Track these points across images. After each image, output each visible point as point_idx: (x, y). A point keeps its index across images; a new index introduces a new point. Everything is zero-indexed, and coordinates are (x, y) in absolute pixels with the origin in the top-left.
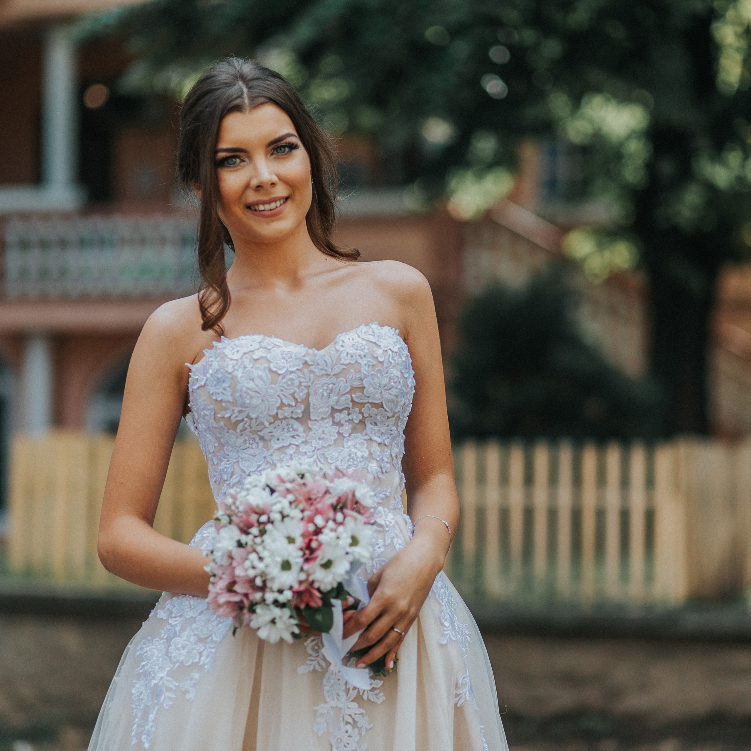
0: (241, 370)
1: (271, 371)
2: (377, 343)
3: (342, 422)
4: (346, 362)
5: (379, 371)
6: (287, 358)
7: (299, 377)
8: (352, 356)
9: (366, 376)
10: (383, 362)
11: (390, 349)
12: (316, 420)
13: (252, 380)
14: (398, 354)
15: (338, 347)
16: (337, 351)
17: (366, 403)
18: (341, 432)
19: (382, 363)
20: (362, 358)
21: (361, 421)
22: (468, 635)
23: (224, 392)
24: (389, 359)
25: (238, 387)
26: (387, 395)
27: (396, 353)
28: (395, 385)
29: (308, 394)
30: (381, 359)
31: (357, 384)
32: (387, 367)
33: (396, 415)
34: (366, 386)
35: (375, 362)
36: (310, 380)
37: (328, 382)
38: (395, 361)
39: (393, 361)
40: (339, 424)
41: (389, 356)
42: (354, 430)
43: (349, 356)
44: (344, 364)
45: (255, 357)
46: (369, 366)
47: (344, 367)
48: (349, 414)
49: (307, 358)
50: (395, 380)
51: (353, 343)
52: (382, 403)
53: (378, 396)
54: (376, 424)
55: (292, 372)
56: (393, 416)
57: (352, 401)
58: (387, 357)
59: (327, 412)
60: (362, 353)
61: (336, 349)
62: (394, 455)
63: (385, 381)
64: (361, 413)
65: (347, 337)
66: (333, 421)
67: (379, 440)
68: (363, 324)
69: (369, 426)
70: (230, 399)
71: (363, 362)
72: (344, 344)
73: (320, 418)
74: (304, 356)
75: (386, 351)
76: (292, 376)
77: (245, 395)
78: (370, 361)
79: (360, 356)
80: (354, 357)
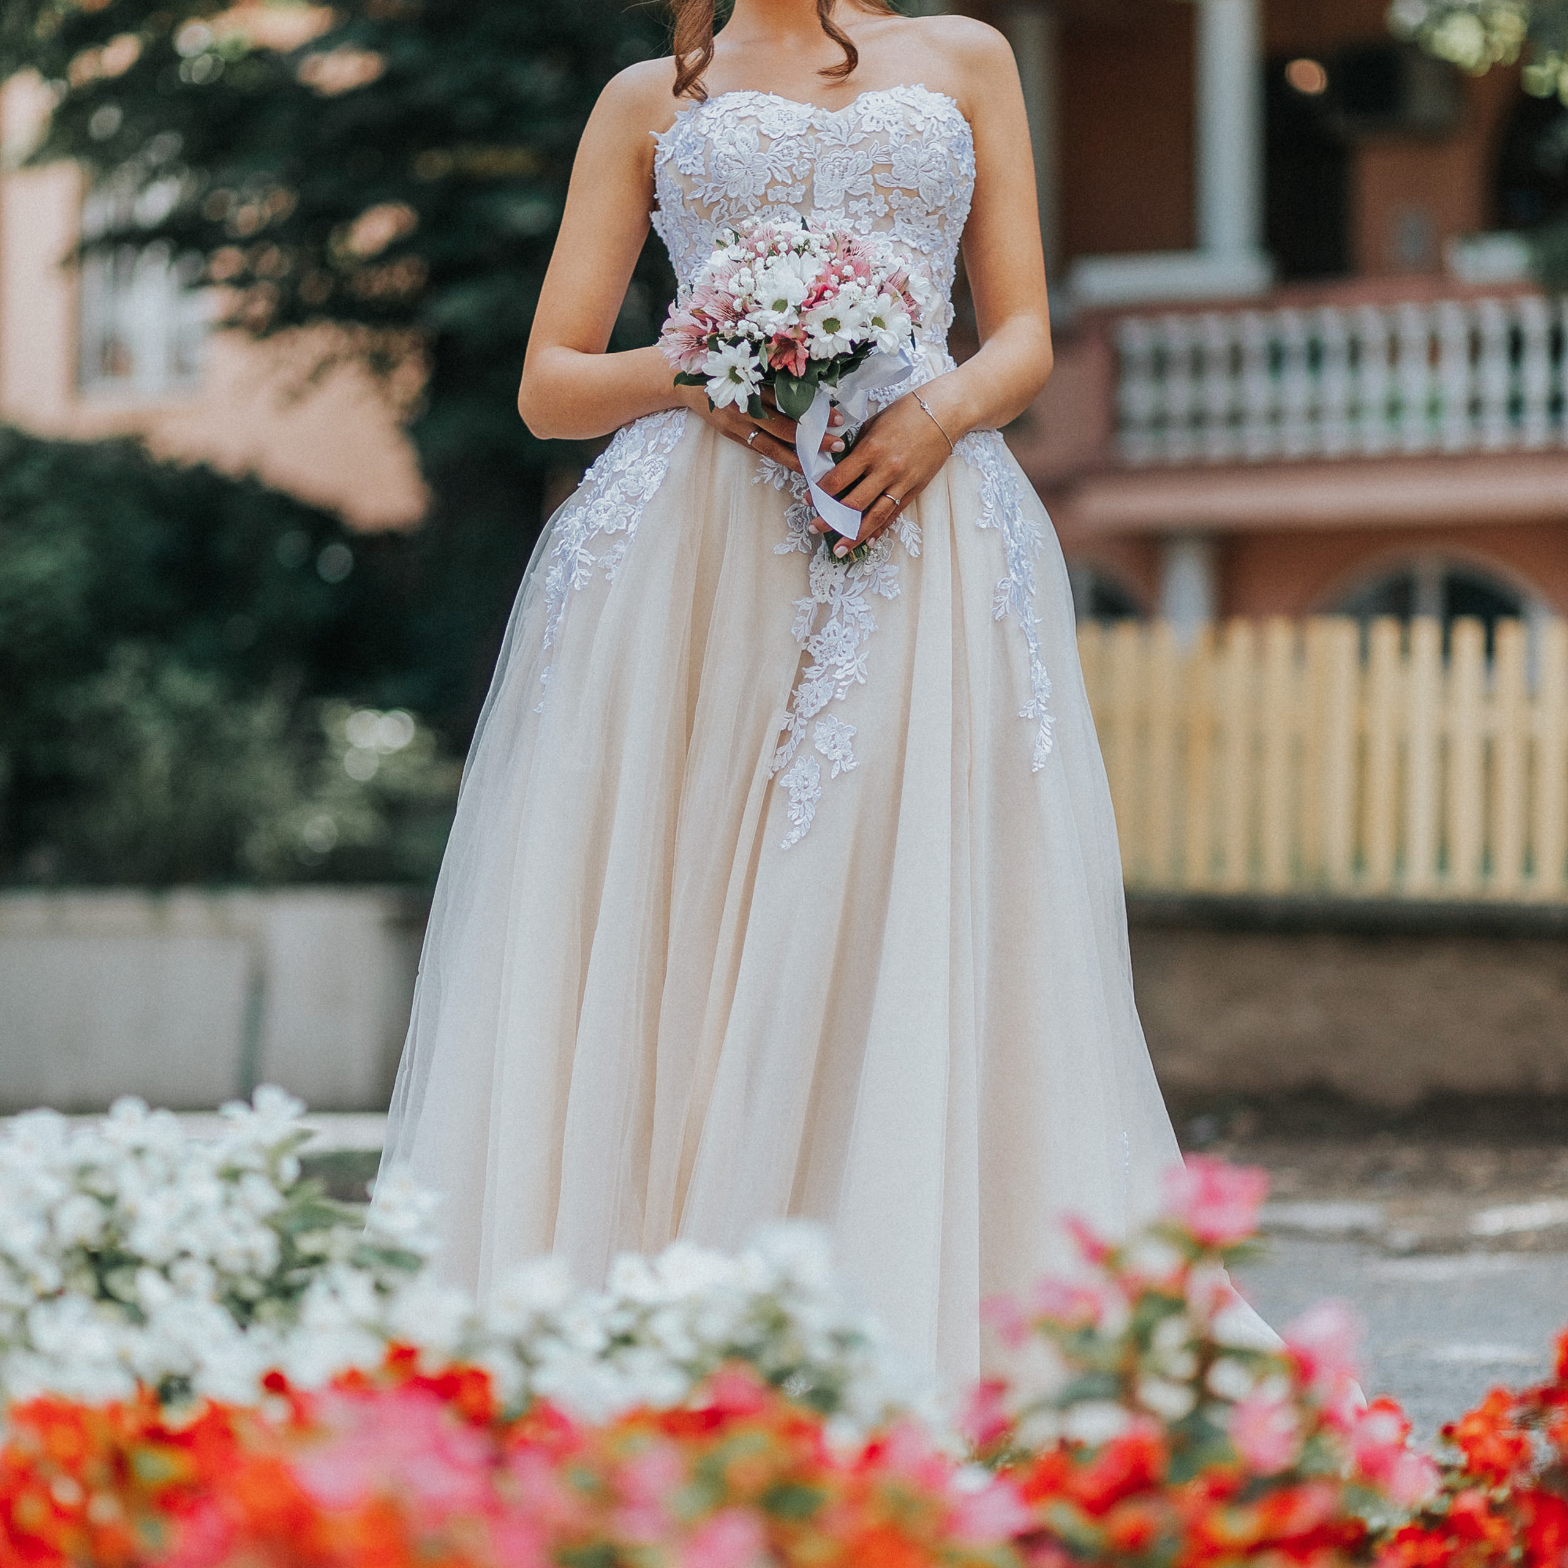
0: (719, 131)
1: (760, 133)
2: (917, 107)
3: (859, 214)
4: (869, 130)
5: (915, 144)
6: (785, 120)
7: (800, 145)
8: (878, 122)
9: (896, 150)
10: (923, 131)
11: (935, 117)
12: (821, 209)
13: (734, 144)
14: (946, 124)
15: (860, 109)
16: (858, 114)
17: (894, 188)
18: (857, 226)
19: (920, 133)
20: (892, 125)
21: (886, 215)
22: (1040, 539)
23: (694, 161)
24: (932, 129)
25: (714, 153)
26: (924, 178)
27: (944, 123)
28: (937, 165)
29: (812, 171)
30: (920, 129)
31: (882, 159)
32: (927, 140)
33: (941, 212)
34: (895, 163)
35: (910, 132)
36: (815, 151)
37: (842, 156)
38: (940, 133)
39: (937, 133)
40: (856, 217)
41: (933, 125)
42: (876, 226)
43: (874, 121)
44: (866, 133)
45: (741, 114)
46: (902, 136)
47: (866, 136)
48: (870, 203)
49: (812, 120)
50: (939, 159)
51: (883, 105)
52: (918, 189)
53: (911, 178)
54: (909, 222)
55: (790, 138)
56: (934, 213)
57: (875, 184)
58: (929, 127)
59: (837, 199)
60: (893, 120)
61: (855, 111)
62: (934, 269)
63: (923, 158)
64: (886, 202)
65: (875, 97)
66: (847, 212)
67: (914, 245)
68: (902, 85)
69: (899, 225)
70: (702, 171)
71: (892, 130)
72: (868, 106)
73: (828, 206)
74: (809, 118)
75: (929, 118)
76: (791, 143)
77: (721, 164)
78: (902, 130)
79: (889, 121)
80: (881, 124)
